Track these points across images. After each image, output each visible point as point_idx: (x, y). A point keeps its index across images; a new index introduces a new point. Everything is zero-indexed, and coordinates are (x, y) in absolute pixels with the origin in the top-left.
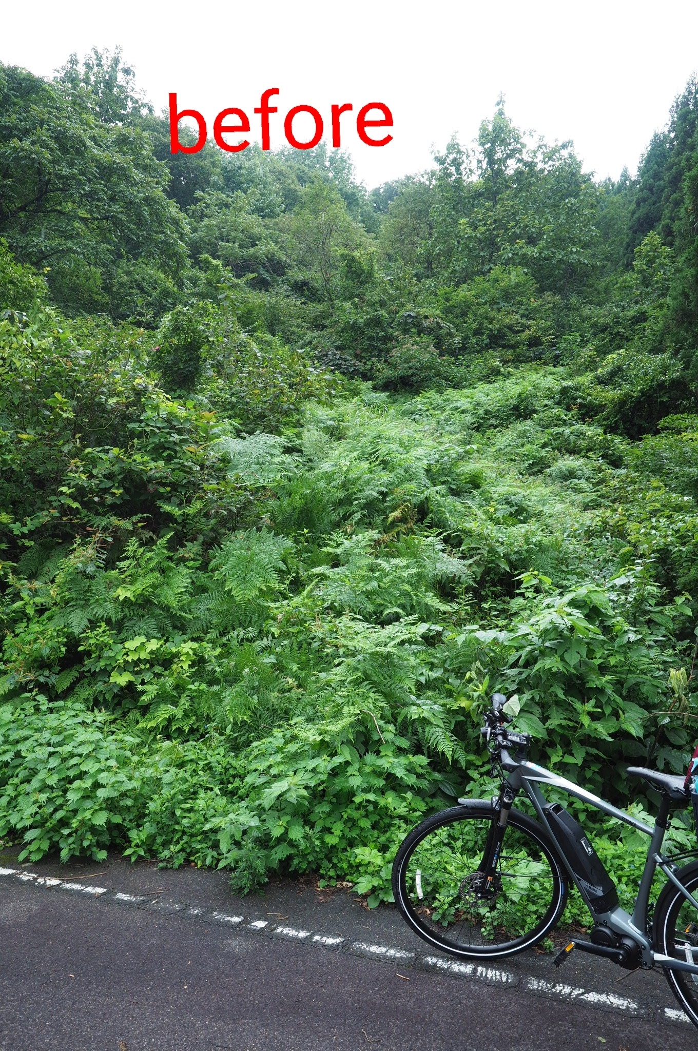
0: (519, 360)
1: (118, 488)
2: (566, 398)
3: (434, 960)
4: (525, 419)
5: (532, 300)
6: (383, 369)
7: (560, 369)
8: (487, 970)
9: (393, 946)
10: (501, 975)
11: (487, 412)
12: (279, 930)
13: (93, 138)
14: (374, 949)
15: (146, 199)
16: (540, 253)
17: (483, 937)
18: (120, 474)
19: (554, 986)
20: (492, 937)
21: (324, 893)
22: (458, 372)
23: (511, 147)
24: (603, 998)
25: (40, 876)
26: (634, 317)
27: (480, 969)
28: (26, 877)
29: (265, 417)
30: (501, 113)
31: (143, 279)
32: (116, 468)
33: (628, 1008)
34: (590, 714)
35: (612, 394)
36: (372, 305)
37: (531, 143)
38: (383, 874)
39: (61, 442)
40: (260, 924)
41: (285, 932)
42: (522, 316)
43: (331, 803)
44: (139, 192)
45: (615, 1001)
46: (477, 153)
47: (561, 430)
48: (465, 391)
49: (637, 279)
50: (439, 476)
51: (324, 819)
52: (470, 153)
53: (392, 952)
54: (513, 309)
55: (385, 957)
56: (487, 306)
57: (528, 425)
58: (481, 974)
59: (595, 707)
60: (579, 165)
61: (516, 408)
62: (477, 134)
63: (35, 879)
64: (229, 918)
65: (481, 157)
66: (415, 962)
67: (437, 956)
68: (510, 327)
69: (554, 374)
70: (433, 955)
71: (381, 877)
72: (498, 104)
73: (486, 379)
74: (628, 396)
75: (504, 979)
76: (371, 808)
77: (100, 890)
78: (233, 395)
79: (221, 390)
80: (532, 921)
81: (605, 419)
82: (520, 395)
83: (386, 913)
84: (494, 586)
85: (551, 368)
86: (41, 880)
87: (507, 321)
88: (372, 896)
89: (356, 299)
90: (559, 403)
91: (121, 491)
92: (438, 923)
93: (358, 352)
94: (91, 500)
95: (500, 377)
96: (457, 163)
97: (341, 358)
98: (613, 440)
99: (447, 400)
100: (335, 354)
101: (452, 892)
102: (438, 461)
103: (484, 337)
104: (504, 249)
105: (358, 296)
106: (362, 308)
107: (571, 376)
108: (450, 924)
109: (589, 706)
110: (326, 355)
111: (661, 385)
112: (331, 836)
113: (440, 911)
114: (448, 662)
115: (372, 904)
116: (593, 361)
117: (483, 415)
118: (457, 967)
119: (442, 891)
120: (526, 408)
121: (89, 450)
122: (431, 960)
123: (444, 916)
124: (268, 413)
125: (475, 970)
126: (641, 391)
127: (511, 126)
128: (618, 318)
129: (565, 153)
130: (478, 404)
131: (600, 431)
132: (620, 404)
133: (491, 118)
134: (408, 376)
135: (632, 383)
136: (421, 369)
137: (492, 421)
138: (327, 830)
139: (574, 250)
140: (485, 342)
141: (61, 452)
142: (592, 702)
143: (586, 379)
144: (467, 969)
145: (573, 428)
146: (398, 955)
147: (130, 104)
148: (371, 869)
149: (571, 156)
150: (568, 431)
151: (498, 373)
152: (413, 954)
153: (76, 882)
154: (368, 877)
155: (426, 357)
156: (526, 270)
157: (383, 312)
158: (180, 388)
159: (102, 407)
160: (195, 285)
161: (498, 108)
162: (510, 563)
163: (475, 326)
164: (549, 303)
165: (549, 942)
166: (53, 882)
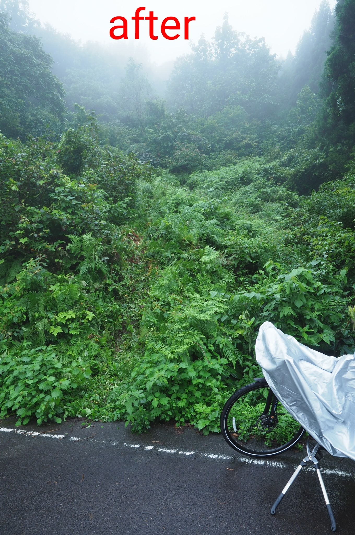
0: (240, 156)
1: (46, 229)
2: (267, 173)
3: (244, 459)
4: (247, 185)
5: (246, 123)
6: (172, 162)
7: (262, 159)
8: (272, 462)
9: (221, 454)
10: (279, 464)
11: (227, 182)
12: (160, 450)
13: (10, 40)
14: (211, 456)
15: (42, 74)
16: (249, 99)
17: (266, 446)
18: (47, 221)
19: (307, 468)
20: (271, 446)
21: (179, 429)
22: (210, 162)
23: (232, 42)
24: (333, 472)
25: (27, 431)
26: (299, 131)
27: (268, 462)
28: (20, 432)
29: (116, 187)
30: (226, 23)
31: (42, 118)
32: (45, 218)
33: (346, 475)
34: (307, 332)
35: (289, 171)
36: (164, 129)
37: (242, 39)
38: (210, 418)
39: (13, 205)
40: (150, 448)
41: (163, 451)
42: (242, 132)
43: (179, 384)
44: (37, 70)
45: (340, 473)
46: (215, 45)
47: (265, 190)
48: (214, 172)
49: (299, 110)
50: (210, 215)
51: (176, 393)
52: (211, 45)
53: (221, 457)
54: (237, 128)
55: (218, 459)
56: (223, 127)
57: (248, 188)
58: (269, 464)
59: (309, 329)
60: (268, 50)
61: (242, 179)
62: (214, 35)
63: (25, 433)
64: (133, 446)
65: (217, 47)
66: (234, 461)
67: (245, 457)
68: (236, 139)
69: (259, 161)
70: (242, 457)
71: (209, 419)
72: (224, 18)
73: (224, 165)
74: (298, 172)
75: (281, 466)
76: (200, 386)
77: (62, 436)
78: (98, 176)
79: (92, 174)
80: (290, 437)
81: (287, 184)
82: (243, 173)
83: (214, 437)
84: (243, 269)
85: (257, 158)
86: (29, 433)
87: (234, 136)
88: (205, 429)
89: (156, 125)
90: (263, 176)
91: (49, 230)
92: (242, 441)
93: (159, 154)
94: (33, 236)
95: (231, 164)
96: (204, 51)
97: (149, 157)
98: (291, 194)
99: (206, 177)
100: (146, 155)
101: (247, 425)
102: (208, 207)
103: (223, 144)
104: (231, 97)
105: (156, 124)
106: (159, 131)
107: (268, 162)
108: (248, 440)
109: (306, 329)
110: (142, 155)
111: (315, 166)
112: (181, 401)
113: (242, 435)
114: (230, 311)
115: (206, 433)
116: (278, 154)
117: (225, 184)
118: (256, 462)
119: (242, 424)
120: (247, 179)
121: (29, 208)
122: (242, 459)
123: (244, 436)
124: (117, 185)
125: (266, 463)
126: (305, 169)
127: (233, 30)
128: (290, 132)
129: (260, 44)
130: (222, 178)
131: (285, 189)
132: (295, 176)
133: (221, 26)
134: (185, 165)
135: (300, 165)
136: (191, 161)
137: (230, 187)
138: (179, 399)
139: (266, 96)
140: (223, 147)
141: (14, 210)
142: (307, 327)
143: (275, 163)
144: (262, 462)
145: (271, 189)
146: (225, 458)
147: (27, 21)
148: (204, 415)
149: (263, 45)
150: (268, 190)
151: (231, 162)
152: (232, 457)
153: (47, 433)
154: (203, 420)
155: (194, 155)
156: (242, 108)
157: (170, 133)
158: (72, 173)
159: (34, 185)
160: (70, 120)
161: (224, 20)
162: (251, 258)
163: (218, 138)
164: (255, 125)
165: (300, 446)
166: (36, 434)
